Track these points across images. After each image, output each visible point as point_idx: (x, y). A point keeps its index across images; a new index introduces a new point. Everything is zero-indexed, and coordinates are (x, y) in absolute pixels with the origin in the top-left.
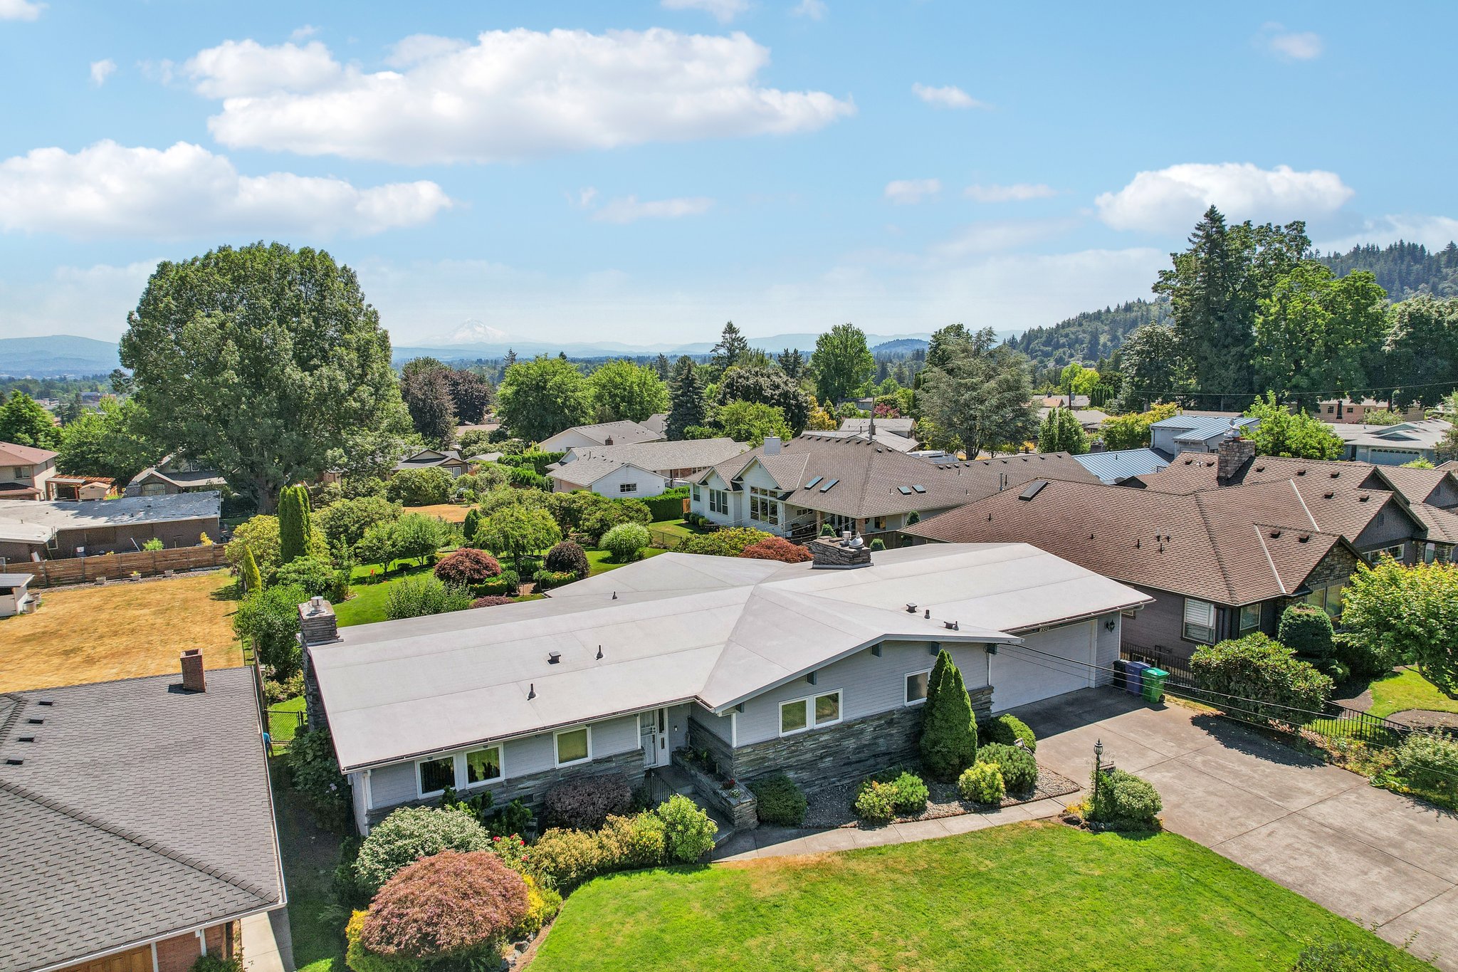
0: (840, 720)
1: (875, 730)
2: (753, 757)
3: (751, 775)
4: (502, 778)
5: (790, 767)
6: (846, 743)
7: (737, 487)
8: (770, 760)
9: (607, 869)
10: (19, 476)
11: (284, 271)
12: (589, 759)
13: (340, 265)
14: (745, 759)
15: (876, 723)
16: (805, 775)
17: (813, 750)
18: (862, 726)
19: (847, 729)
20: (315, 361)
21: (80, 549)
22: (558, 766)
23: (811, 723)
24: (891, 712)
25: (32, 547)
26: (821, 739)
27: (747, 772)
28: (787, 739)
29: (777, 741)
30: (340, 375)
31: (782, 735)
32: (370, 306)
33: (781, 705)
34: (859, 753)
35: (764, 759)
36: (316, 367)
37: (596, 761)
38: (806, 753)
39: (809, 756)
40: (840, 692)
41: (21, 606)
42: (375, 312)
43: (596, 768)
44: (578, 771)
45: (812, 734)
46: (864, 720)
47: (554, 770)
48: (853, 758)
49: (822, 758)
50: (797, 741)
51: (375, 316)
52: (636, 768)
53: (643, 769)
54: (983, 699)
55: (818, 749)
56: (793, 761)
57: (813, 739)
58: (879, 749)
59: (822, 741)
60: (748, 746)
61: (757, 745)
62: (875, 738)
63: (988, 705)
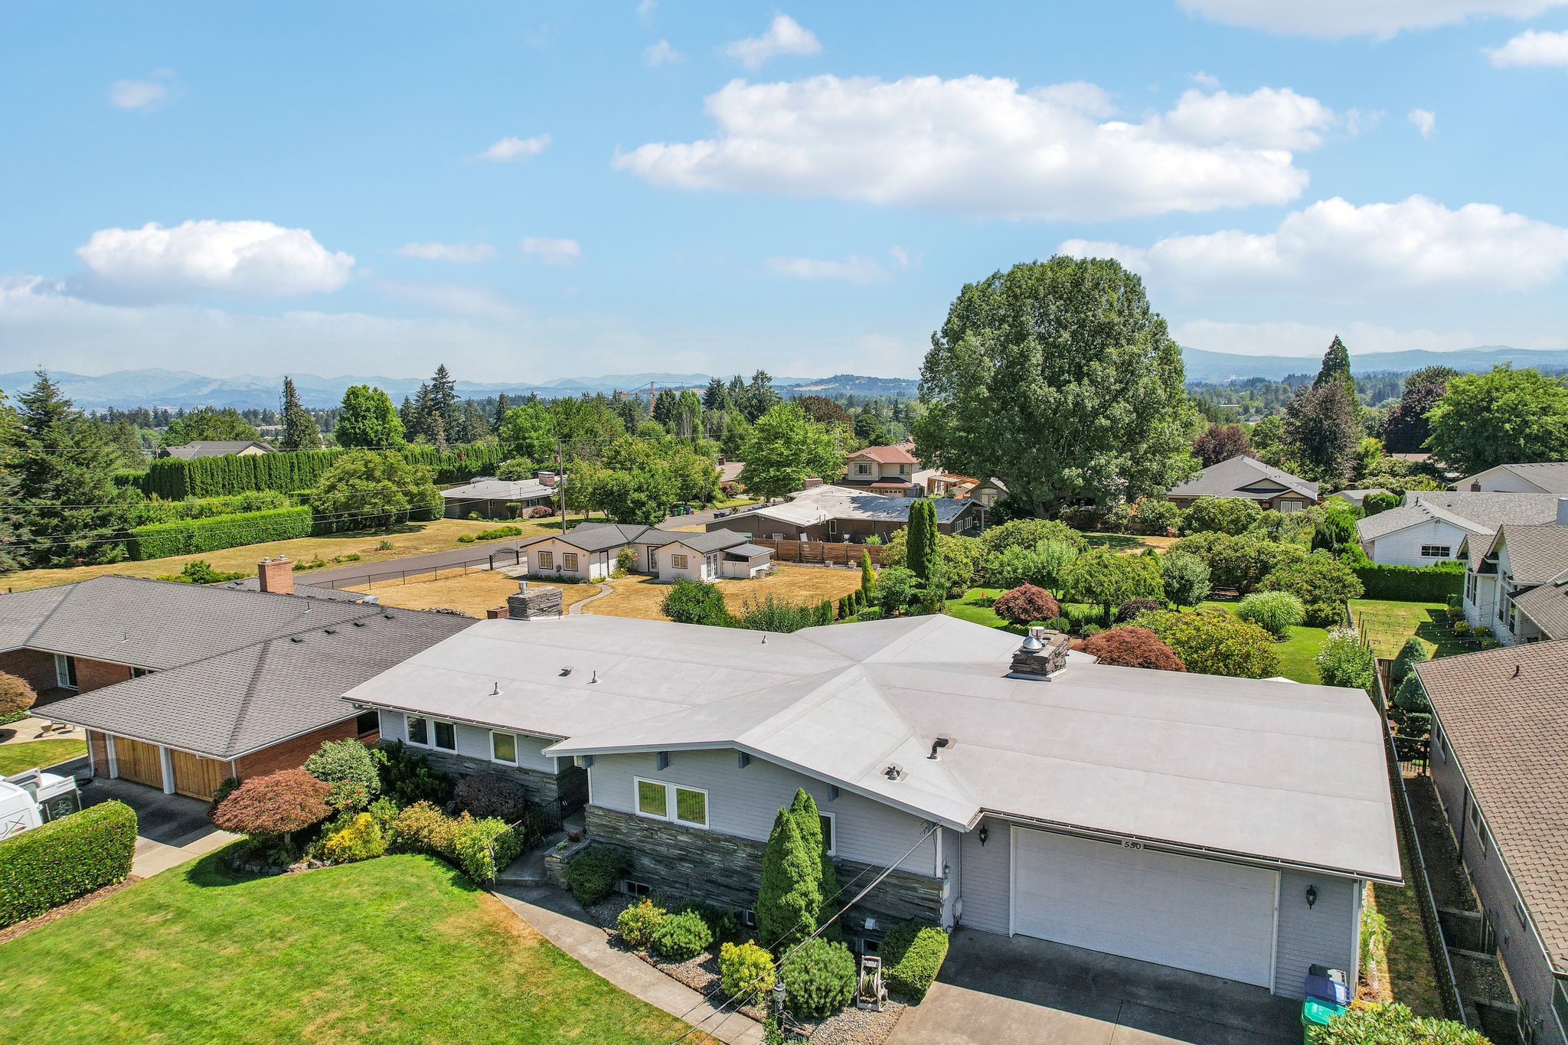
0: (706, 827)
2: (605, 822)
3: (601, 840)
4: (455, 752)
5: (643, 852)
6: (709, 856)
7: (1488, 567)
8: (622, 834)
9: (431, 852)
10: (902, 472)
12: (516, 765)
14: (597, 820)
15: (749, 850)
16: (663, 870)
17: (669, 846)
18: (731, 846)
19: (712, 841)
21: (846, 536)
22: (494, 760)
23: (672, 815)
25: (800, 529)
26: (680, 837)
27: (599, 835)
28: (642, 820)
29: (631, 817)
31: (638, 812)
32: (1158, 315)
33: (637, 780)
34: (727, 876)
35: (616, 830)
37: (520, 769)
38: (661, 845)
39: (663, 850)
40: (707, 794)
41: (753, 572)
43: (518, 775)
44: (505, 772)
45: (669, 826)
46: (732, 839)
47: (489, 762)
48: (721, 880)
49: (682, 859)
50: (653, 828)
51: (1161, 326)
52: (551, 790)
53: (556, 795)
54: (922, 891)
55: (674, 847)
56: (647, 847)
57: (670, 835)
58: (752, 884)
59: (680, 841)
60: (601, 808)
61: (609, 810)
62: (748, 868)
63: (932, 905)
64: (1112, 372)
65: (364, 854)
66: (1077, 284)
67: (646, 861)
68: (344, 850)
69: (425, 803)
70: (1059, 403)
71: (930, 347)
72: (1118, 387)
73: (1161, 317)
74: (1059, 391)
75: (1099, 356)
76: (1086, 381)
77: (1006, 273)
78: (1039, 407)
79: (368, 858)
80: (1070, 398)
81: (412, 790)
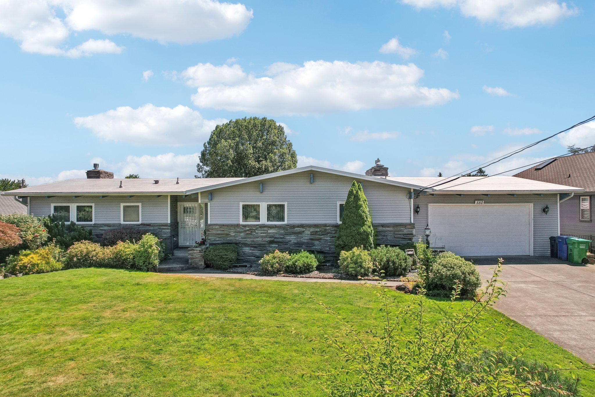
0: (286, 222)
1: (311, 234)
2: (219, 232)
3: (217, 242)
4: (93, 223)
5: (246, 245)
6: (288, 238)
8: (231, 236)
9: (100, 264)
11: (255, 126)
12: (140, 223)
13: (278, 124)
14: (214, 232)
15: (312, 230)
16: (257, 253)
17: (262, 237)
18: (302, 229)
19: (290, 229)
20: (261, 159)
22: (122, 222)
23: (264, 220)
24: (325, 225)
26: (269, 231)
27: (215, 240)
28: (245, 226)
29: (238, 225)
30: (270, 164)
31: (241, 222)
32: (289, 141)
33: (241, 204)
34: (299, 247)
35: (227, 235)
36: (261, 161)
37: (143, 224)
38: (258, 238)
39: (260, 240)
40: (286, 204)
42: (291, 144)
43: (142, 227)
45: (263, 226)
46: (302, 226)
47: (120, 224)
49: (270, 243)
50: (252, 229)
51: (291, 145)
52: (165, 233)
53: (169, 235)
54: (406, 231)
55: (266, 237)
56: (249, 241)
57: (263, 230)
58: (314, 247)
59: (270, 233)
60: (216, 225)
61: (223, 225)
62: (311, 239)
63: (410, 237)
64: (276, 157)
65: (48, 268)
66: (263, 125)
67: (247, 250)
68: (33, 265)
69: (87, 241)
70: (259, 168)
71: (203, 148)
72: (279, 164)
73: (290, 142)
74: (259, 163)
75: (272, 152)
76: (269, 161)
77: (235, 121)
78: (252, 169)
79: (52, 271)
80: (263, 166)
81: (69, 240)
